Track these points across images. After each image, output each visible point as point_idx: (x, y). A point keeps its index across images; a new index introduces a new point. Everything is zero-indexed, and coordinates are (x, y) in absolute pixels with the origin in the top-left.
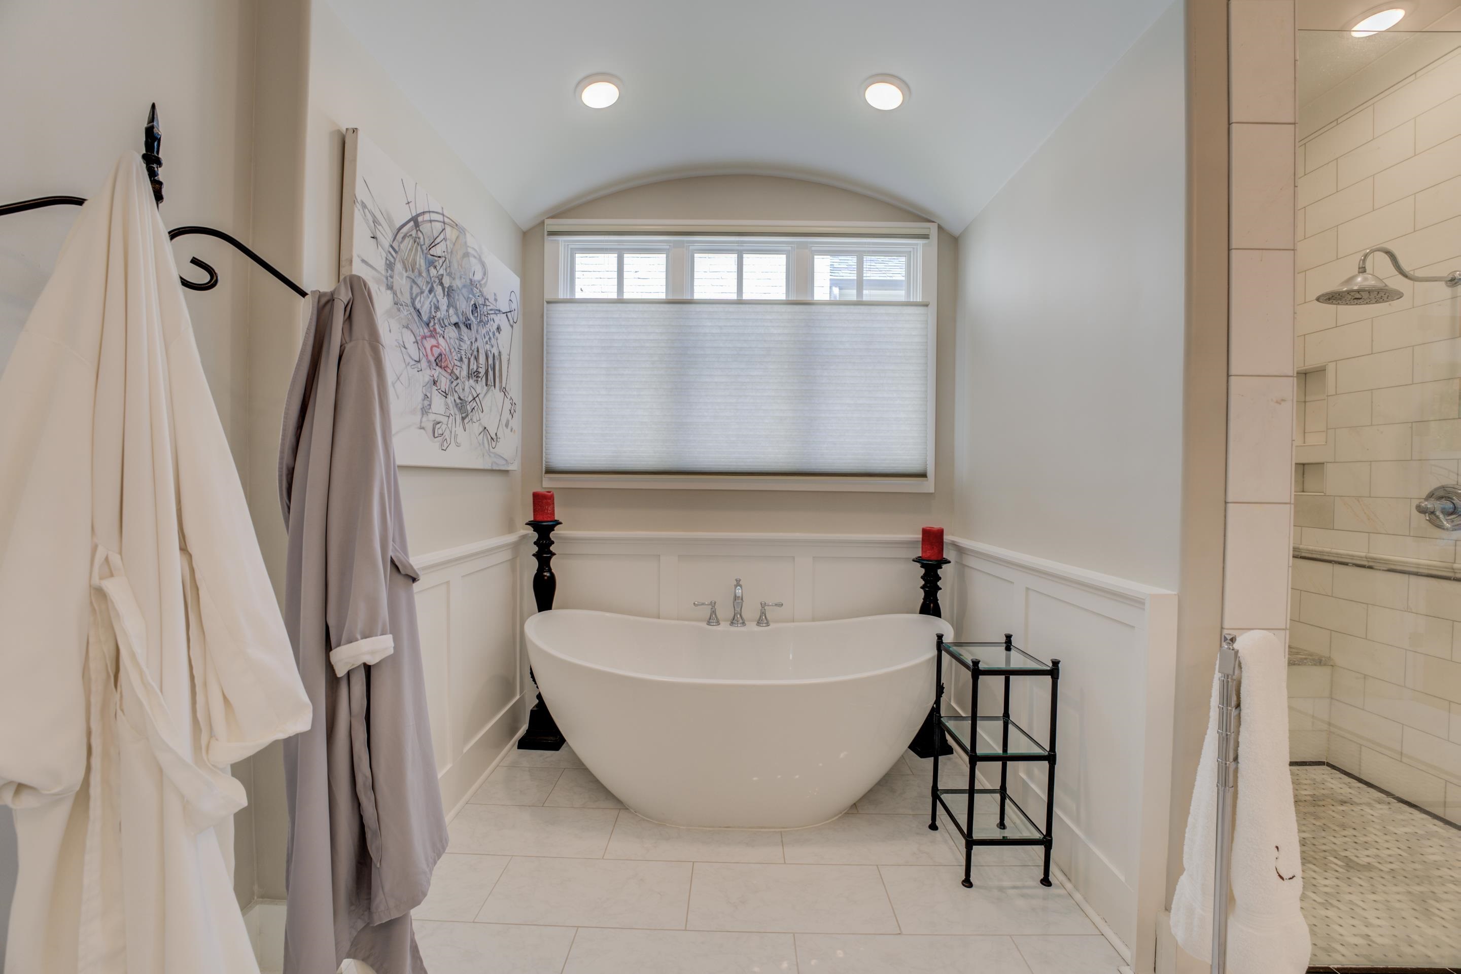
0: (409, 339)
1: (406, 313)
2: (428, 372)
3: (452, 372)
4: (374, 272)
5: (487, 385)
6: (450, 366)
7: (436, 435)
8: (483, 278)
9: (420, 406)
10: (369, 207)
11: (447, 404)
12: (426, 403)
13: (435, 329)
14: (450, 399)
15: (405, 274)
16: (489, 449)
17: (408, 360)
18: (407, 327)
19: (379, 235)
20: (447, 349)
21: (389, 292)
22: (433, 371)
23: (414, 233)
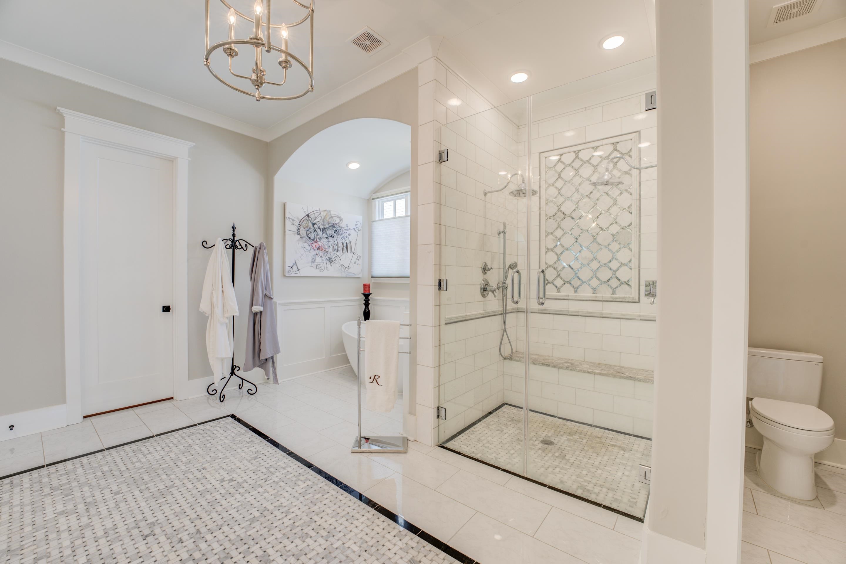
0: (306, 245)
1: (305, 239)
2: (314, 252)
3: (325, 250)
4: (293, 232)
5: (343, 252)
6: (324, 249)
7: (318, 268)
8: (340, 222)
9: (311, 261)
10: (290, 218)
11: (323, 260)
12: (313, 260)
13: (317, 241)
14: (324, 258)
15: (304, 230)
16: (344, 271)
17: (305, 250)
18: (305, 242)
19: (294, 223)
20: (322, 245)
21: (298, 235)
22: (316, 252)
23: (307, 219)
